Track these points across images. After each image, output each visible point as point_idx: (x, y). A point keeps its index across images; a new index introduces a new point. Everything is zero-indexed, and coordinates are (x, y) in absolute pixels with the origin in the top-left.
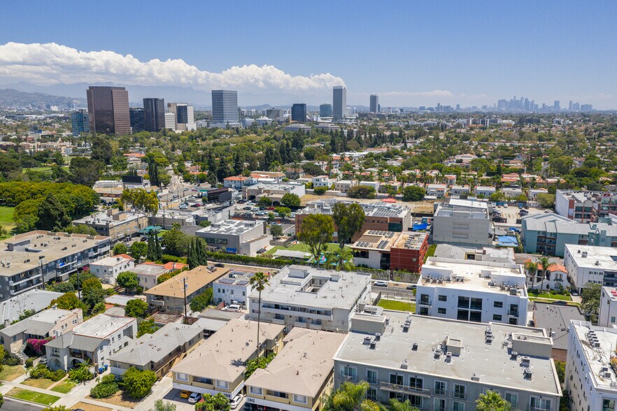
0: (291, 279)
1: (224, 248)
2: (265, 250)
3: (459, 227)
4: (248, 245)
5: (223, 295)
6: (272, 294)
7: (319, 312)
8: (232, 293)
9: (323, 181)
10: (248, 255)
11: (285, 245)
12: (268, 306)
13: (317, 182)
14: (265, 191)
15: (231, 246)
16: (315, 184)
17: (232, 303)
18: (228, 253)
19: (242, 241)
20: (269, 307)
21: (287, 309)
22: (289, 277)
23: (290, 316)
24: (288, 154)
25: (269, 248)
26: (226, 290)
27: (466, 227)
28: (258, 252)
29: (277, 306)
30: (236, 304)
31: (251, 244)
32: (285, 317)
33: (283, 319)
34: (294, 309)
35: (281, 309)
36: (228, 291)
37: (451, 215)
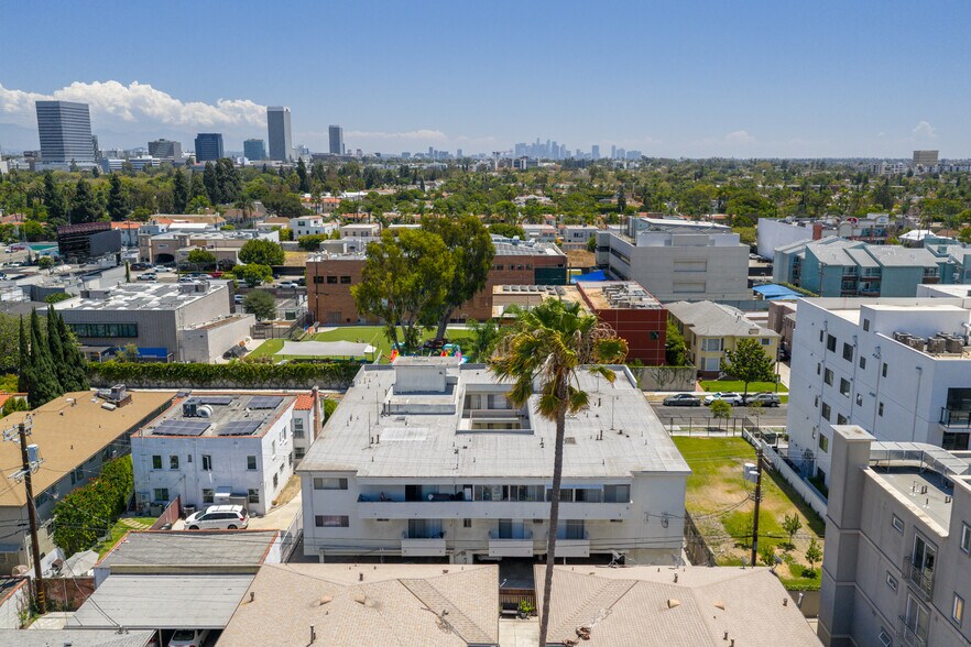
0: (408, 400)
1: (131, 346)
2: (245, 350)
3: (686, 267)
4: (201, 336)
5: (175, 475)
8: (207, 464)
9: (312, 225)
10: (200, 361)
11: (292, 335)
12: (377, 494)
13: (301, 228)
14: (192, 242)
15: (150, 339)
16: (295, 232)
17: (210, 500)
18: (146, 360)
19: (185, 324)
20: (384, 497)
21: (459, 497)
23: (467, 523)
26: (183, 460)
27: (702, 267)
28: (226, 356)
29: (413, 493)
30: (223, 501)
31: (211, 333)
32: (447, 528)
33: (441, 535)
34: (484, 494)
35: (433, 500)
36: (190, 461)
37: (668, 242)
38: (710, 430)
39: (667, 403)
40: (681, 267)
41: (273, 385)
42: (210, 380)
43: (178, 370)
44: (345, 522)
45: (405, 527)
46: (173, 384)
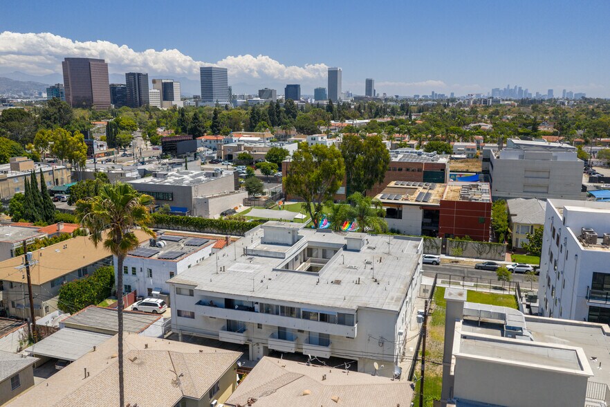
0: (266, 247)
1: (166, 205)
2: (234, 212)
3: (535, 174)
4: (205, 202)
6: (222, 276)
7: (324, 318)
8: (150, 274)
9: (320, 139)
10: (205, 217)
11: (266, 206)
12: (209, 301)
13: (313, 142)
14: (245, 148)
15: (179, 203)
16: (310, 144)
17: (150, 295)
18: (172, 214)
19: (197, 195)
20: (213, 304)
21: (252, 309)
22: (263, 243)
23: (260, 326)
24: (278, 116)
25: (243, 208)
26: (138, 270)
27: (546, 175)
28: (223, 214)
29: (229, 303)
30: (157, 297)
31: (210, 201)
32: (248, 328)
33: (244, 331)
34: (267, 309)
35: (238, 309)
36: (141, 271)
37: (522, 157)
38: (495, 288)
39: (478, 267)
40: (529, 174)
41: (237, 234)
42: (204, 228)
43: (187, 221)
44: (192, 316)
45: (225, 324)
46: (185, 229)
